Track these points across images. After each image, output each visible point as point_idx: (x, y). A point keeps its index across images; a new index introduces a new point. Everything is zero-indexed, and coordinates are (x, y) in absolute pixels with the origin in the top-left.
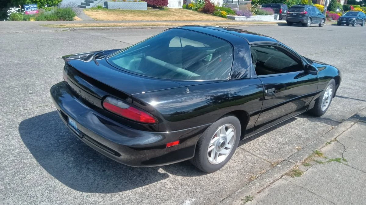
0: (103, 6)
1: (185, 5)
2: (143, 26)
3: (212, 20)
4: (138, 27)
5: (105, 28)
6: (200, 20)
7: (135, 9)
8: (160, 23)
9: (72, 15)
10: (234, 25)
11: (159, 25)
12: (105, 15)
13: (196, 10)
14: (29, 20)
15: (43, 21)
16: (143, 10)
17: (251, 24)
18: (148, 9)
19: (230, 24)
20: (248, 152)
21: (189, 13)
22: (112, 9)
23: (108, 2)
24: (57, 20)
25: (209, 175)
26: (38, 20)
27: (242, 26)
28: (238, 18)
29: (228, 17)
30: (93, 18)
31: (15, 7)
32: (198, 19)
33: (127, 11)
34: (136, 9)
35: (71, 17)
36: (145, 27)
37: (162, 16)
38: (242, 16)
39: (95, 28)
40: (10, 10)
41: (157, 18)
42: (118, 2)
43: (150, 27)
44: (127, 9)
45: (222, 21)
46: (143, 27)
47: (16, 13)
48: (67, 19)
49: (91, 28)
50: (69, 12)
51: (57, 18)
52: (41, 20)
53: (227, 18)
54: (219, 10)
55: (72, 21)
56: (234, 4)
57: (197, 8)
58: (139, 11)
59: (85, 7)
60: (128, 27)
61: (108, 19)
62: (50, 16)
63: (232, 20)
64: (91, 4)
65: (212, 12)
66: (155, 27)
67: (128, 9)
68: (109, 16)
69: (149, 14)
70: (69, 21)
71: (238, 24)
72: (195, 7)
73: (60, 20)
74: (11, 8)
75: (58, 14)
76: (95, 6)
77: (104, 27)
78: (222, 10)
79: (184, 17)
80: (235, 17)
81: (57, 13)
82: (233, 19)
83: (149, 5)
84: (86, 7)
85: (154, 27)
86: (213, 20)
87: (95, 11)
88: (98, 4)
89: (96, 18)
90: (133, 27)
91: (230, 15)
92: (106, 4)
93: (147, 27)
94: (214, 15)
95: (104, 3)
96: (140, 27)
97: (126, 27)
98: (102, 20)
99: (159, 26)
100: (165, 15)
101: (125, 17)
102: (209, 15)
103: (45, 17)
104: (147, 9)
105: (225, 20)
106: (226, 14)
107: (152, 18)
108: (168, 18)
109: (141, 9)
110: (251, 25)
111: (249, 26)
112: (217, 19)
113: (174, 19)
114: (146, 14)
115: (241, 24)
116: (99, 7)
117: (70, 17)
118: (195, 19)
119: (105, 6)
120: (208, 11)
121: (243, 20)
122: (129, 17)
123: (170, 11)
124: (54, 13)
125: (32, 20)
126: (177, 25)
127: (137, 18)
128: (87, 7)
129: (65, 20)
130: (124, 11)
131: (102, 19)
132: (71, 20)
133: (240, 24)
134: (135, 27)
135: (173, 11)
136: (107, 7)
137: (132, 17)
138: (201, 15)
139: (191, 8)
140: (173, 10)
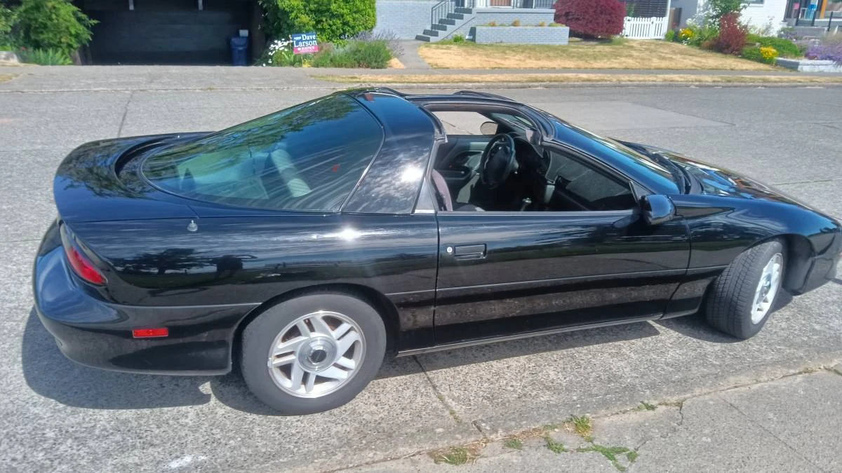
0: (467, 37)
1: (673, 33)
2: (527, 81)
3: (728, 68)
4: (512, 84)
5: (436, 85)
6: (693, 68)
7: (539, 43)
8: (574, 74)
9: (383, 55)
10: (780, 84)
11: (568, 79)
12: (459, 58)
13: (698, 44)
14: (300, 65)
15: (326, 67)
16: (557, 44)
17: (837, 82)
18: (569, 42)
19: (769, 82)
20: (434, 387)
21: (673, 51)
22: (484, 42)
23: (478, 29)
24: (352, 67)
25: (289, 418)
26: (317, 65)
27: (805, 86)
28: (808, 65)
29: (778, 63)
30: (429, 64)
31: (283, 39)
32: (689, 67)
33: (516, 47)
34: (542, 43)
35: (382, 61)
36: (531, 84)
37: (595, 59)
38: (822, 59)
39: (415, 84)
40: (274, 44)
41: (582, 64)
42: (501, 28)
43: (545, 83)
44: (518, 43)
45: (757, 72)
46: (526, 84)
47: (283, 50)
48: (374, 64)
49: (406, 84)
50: (378, 51)
51: (353, 62)
52: (323, 66)
53: (776, 65)
54: (758, 44)
55: (383, 70)
56: (815, 30)
57: (699, 40)
58: (548, 46)
59: (428, 40)
60: (489, 84)
61: (461, 65)
62: (341, 58)
63: (788, 71)
64: (440, 32)
65: (737, 50)
66: (556, 83)
67: (521, 44)
68: (468, 59)
69: (565, 55)
70: (378, 68)
71: (794, 81)
72: (697, 37)
73: (359, 66)
74: (276, 41)
75: (356, 55)
76: (450, 37)
77: (437, 82)
78: (765, 46)
79: (655, 60)
80: (797, 64)
81: (356, 52)
82: (793, 67)
83: (572, 34)
84: (429, 38)
85: (553, 83)
86: (732, 70)
87: (443, 49)
88: (455, 33)
89: (436, 65)
90: (501, 84)
91: (787, 58)
92: (473, 32)
93: (536, 84)
94: (743, 57)
95: (469, 30)
96: (518, 84)
97: (483, 84)
98: (448, 68)
99: (565, 83)
100: (605, 56)
101: (503, 62)
102: (728, 55)
103: (331, 60)
104: (566, 43)
105: (770, 70)
106: (774, 54)
107: (569, 62)
108: (609, 62)
109: (551, 43)
110: (837, 84)
111: (828, 87)
112: (744, 68)
113: (624, 65)
114: (558, 53)
115: (802, 80)
116: (457, 40)
117: (379, 60)
118: (680, 66)
119: (471, 37)
120: (728, 46)
121: (823, 71)
122: (512, 61)
123: (624, 46)
124: (349, 51)
125: (306, 66)
126: (614, 80)
127: (532, 63)
128: (433, 39)
129: (368, 67)
130: (509, 48)
131: (448, 66)
132: (381, 68)
133: (800, 82)
134: (505, 84)
135: (632, 47)
136: (473, 40)
137: (520, 60)
138: (705, 57)
139: (685, 38)
140: (634, 44)
